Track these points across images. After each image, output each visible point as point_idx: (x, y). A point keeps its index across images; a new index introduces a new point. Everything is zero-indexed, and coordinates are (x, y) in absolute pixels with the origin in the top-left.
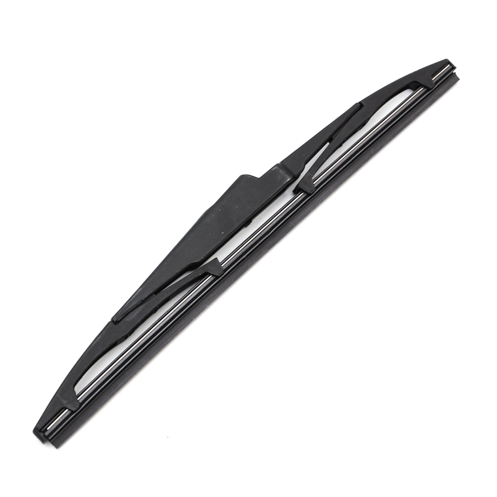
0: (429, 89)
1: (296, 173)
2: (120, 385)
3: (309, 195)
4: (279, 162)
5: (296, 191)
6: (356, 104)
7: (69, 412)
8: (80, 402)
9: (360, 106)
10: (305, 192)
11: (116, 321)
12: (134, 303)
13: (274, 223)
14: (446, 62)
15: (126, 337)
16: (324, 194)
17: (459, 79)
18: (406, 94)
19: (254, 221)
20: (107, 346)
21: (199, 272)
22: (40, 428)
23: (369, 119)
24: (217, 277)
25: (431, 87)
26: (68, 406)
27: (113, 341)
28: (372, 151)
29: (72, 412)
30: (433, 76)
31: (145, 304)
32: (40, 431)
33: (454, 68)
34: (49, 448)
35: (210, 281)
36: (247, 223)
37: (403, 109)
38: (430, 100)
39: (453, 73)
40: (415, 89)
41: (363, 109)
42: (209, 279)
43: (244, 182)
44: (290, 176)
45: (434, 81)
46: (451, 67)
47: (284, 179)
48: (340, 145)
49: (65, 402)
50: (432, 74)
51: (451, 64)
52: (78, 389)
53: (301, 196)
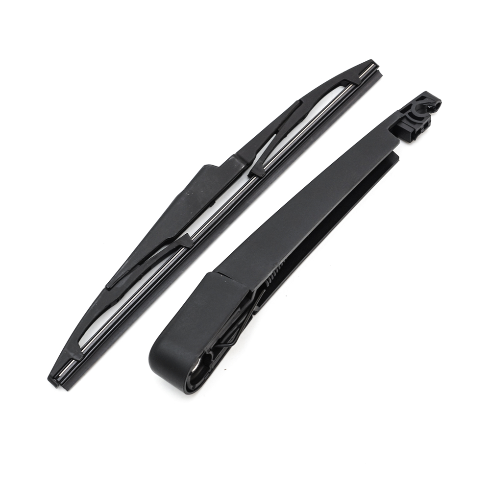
0: (357, 86)
1: (249, 161)
2: (115, 339)
3: (260, 178)
4: (234, 152)
5: (250, 176)
6: (297, 101)
7: (76, 362)
8: (84, 353)
9: (300, 103)
10: (257, 176)
11: (108, 288)
12: (123, 273)
13: (233, 202)
14: (371, 62)
15: (117, 301)
16: (274, 176)
17: (382, 76)
18: (339, 89)
19: (217, 202)
20: (103, 308)
21: (174, 245)
22: (53, 376)
23: (307, 114)
24: (189, 249)
25: (358, 84)
26: (75, 357)
27: (108, 304)
28: (312, 139)
29: (78, 362)
30: (360, 74)
31: (132, 273)
32: (53, 378)
33: (377, 66)
34: (61, 391)
35: (183, 252)
36: (212, 203)
37: (336, 103)
38: (359, 94)
39: (377, 71)
40: (346, 86)
41: (303, 105)
42: (182, 250)
43: (207, 171)
44: (244, 164)
45: (361, 79)
46: (375, 66)
47: (239, 166)
48: (285, 136)
49: (72, 355)
50: (359, 73)
51: (375, 64)
52: (82, 343)
53: (254, 179)
